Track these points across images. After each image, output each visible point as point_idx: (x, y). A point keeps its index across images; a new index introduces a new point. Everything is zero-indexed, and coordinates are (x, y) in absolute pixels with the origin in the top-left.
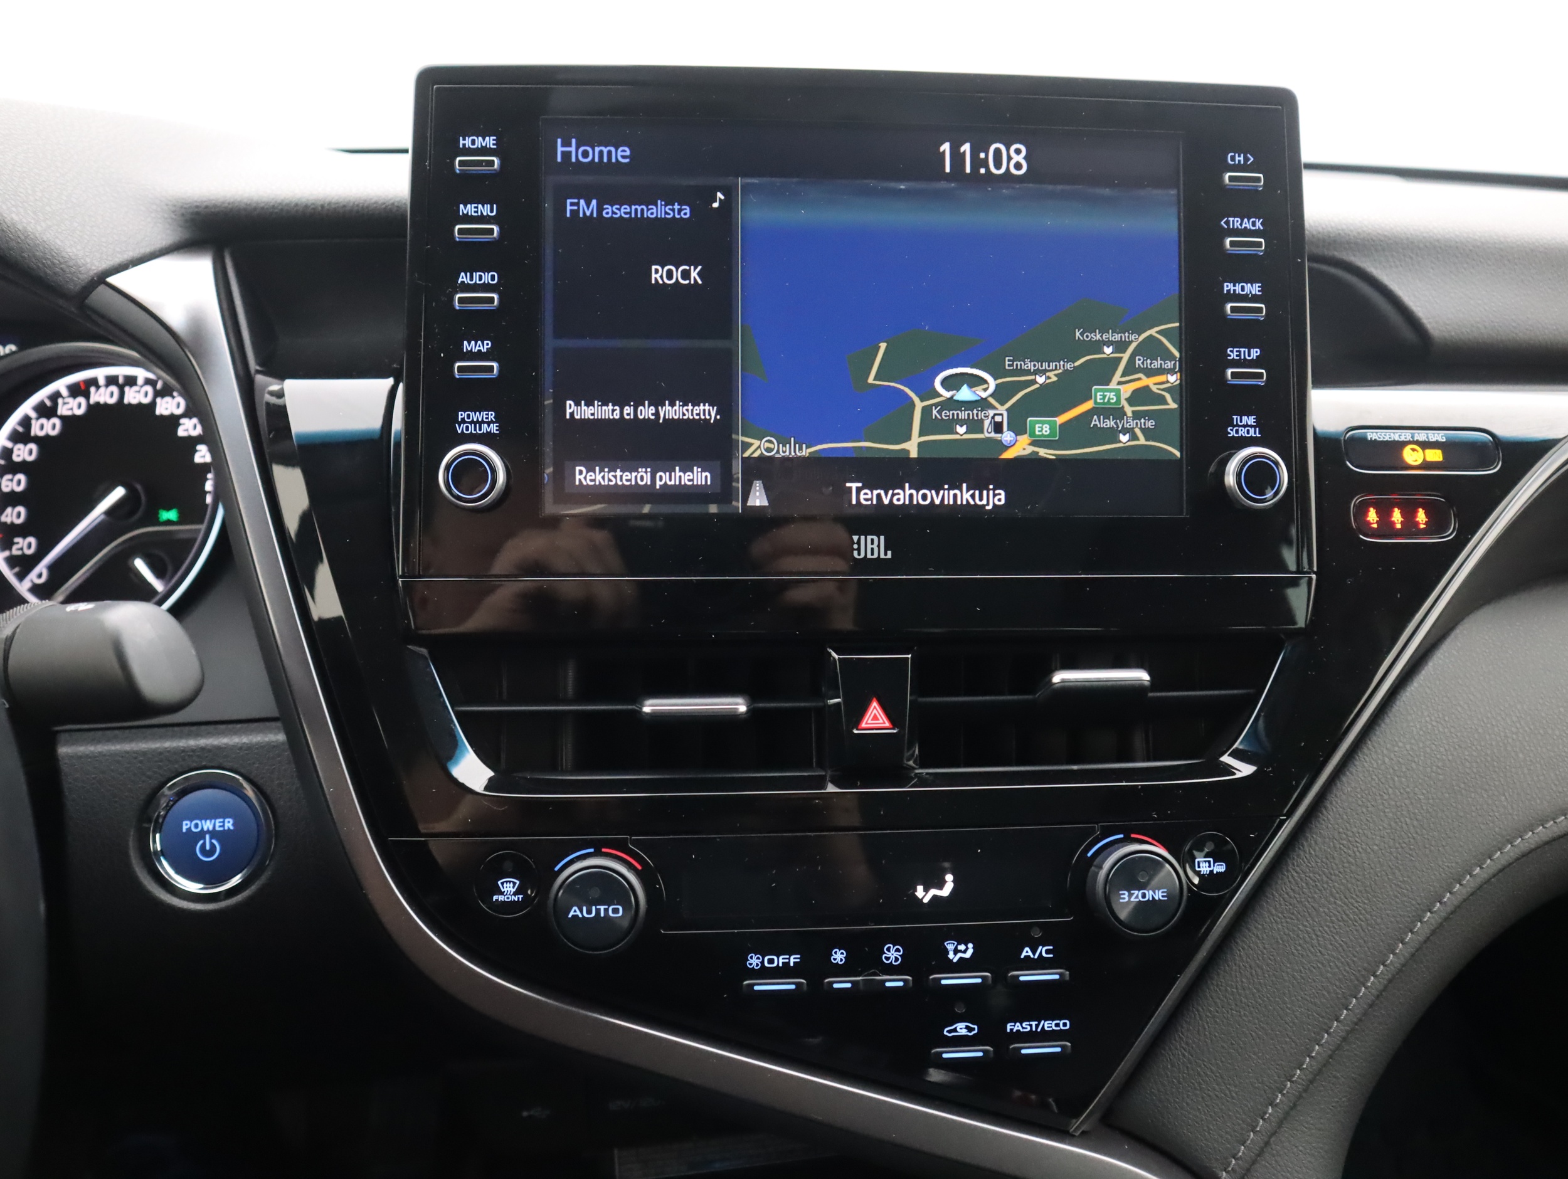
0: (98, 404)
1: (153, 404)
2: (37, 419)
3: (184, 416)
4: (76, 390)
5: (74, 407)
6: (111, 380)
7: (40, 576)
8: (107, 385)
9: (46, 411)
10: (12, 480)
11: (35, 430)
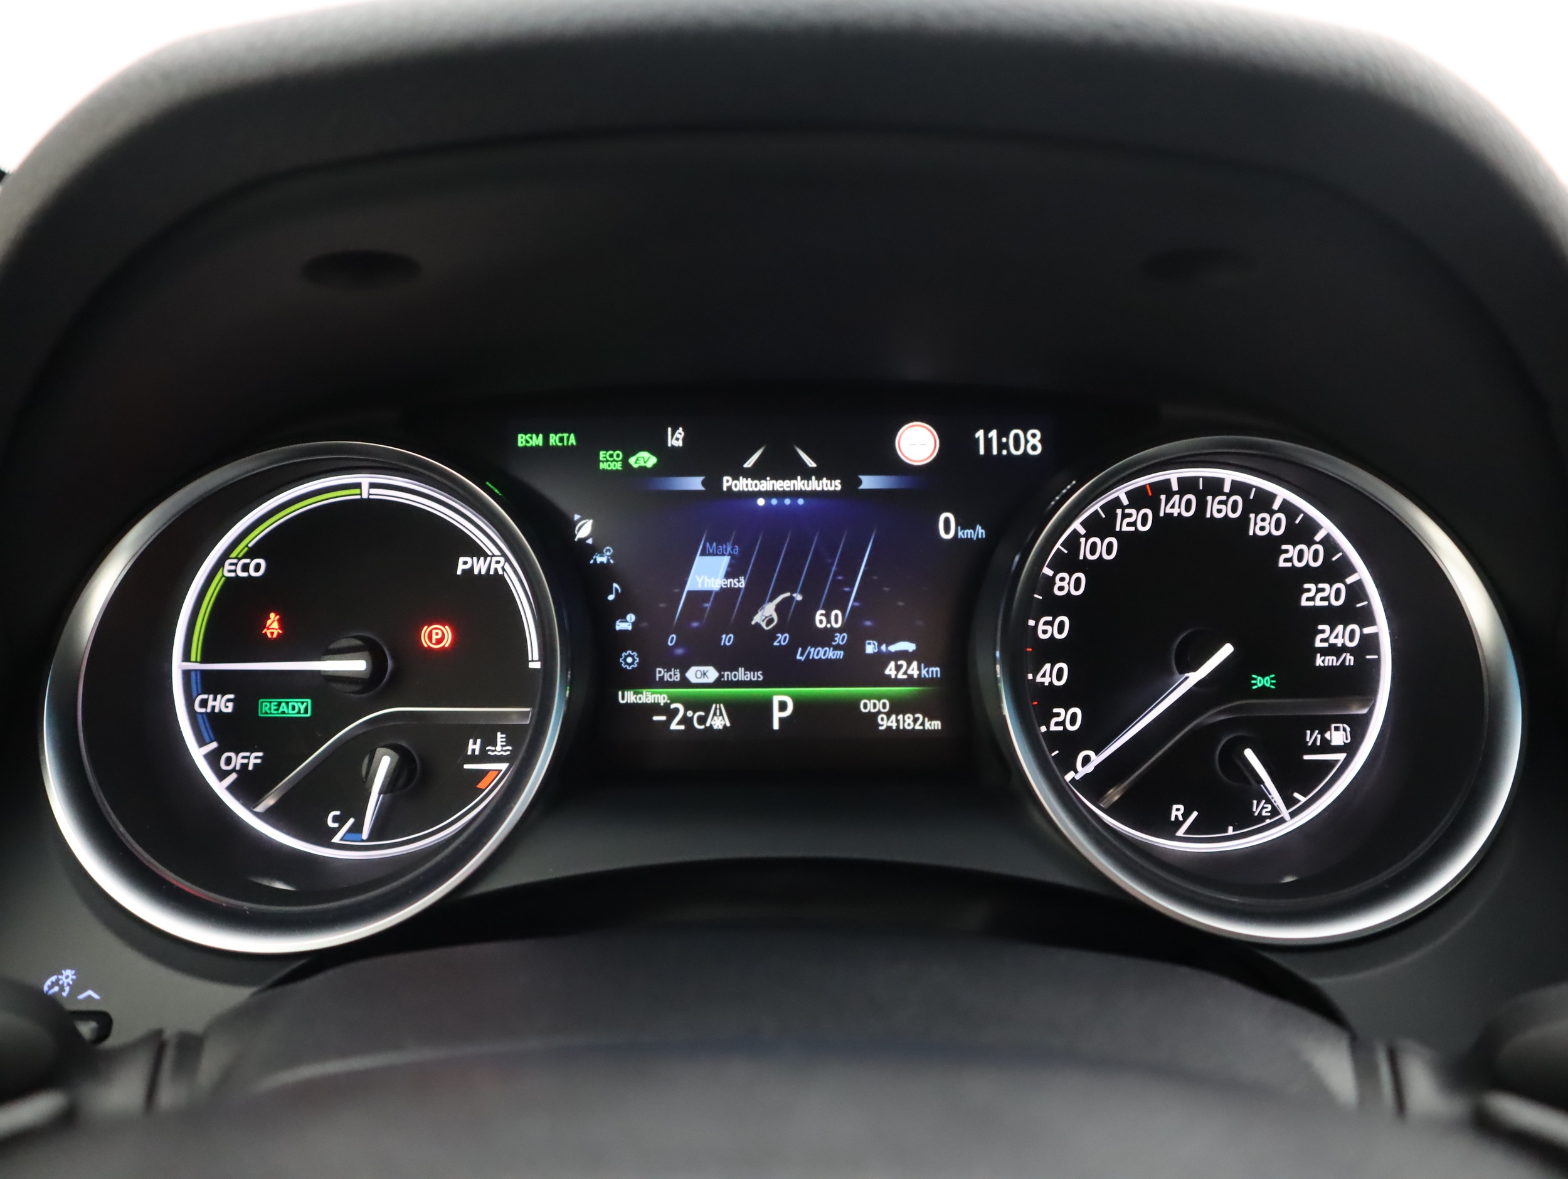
0: (1169, 516)
1: (1244, 520)
2: (1087, 537)
3: (1284, 539)
4: (1138, 499)
5: (1136, 521)
6: (1187, 485)
7: (1086, 760)
8: (1182, 492)
9: (1100, 526)
10: (1051, 623)
11: (1084, 552)
